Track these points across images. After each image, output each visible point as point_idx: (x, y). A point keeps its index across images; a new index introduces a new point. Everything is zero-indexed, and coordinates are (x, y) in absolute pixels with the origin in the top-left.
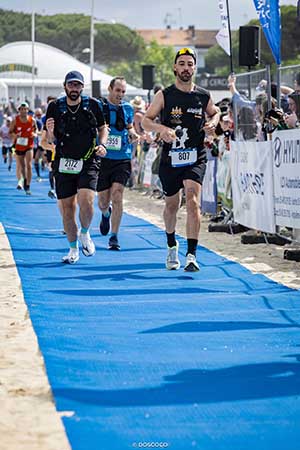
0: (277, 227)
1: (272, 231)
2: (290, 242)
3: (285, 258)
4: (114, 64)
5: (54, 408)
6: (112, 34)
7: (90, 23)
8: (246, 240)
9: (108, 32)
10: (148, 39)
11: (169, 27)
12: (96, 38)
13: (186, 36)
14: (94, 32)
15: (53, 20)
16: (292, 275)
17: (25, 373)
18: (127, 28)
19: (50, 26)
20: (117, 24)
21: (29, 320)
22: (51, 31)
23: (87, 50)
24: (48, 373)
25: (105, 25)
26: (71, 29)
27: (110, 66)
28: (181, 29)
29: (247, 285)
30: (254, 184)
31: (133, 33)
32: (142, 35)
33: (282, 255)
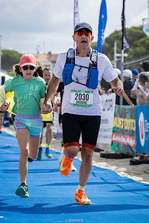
2: (103, 151)
3: (101, 157)
6: (10, 55)
9: (8, 55)
11: (38, 53)
13: (46, 57)
14: (1, 54)
16: (105, 163)
18: (17, 52)
20: (12, 51)
25: (7, 51)
28: (44, 54)
31: (21, 55)
33: (99, 156)
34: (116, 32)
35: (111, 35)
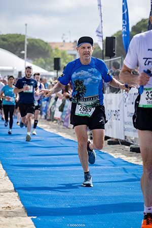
0: (126, 137)
1: (123, 138)
2: (132, 144)
3: (131, 151)
4: (36, 59)
5: (26, 215)
6: (35, 44)
7: (24, 38)
8: (110, 143)
9: (33, 43)
10: (54, 47)
11: (64, 41)
12: (28, 46)
13: (72, 45)
14: (26, 42)
15: (5, 37)
16: (135, 158)
17: (10, 200)
18: (43, 41)
19: (4, 39)
20: (38, 39)
21: (7, 177)
22: (5, 42)
23: (23, 52)
24: (21, 200)
25: (32, 40)
26: (15, 41)
27: (34, 61)
28: (70, 42)
29: (113, 163)
30: (115, 115)
31: (46, 43)
32: (51, 45)
33: (129, 150)
34: (143, 20)
35: (137, 24)
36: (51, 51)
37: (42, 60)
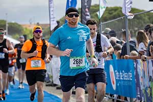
7: (6, 23)
9: (11, 26)
10: (24, 27)
11: (31, 23)
14: (7, 25)
18: (17, 24)
23: (5, 31)
25: (11, 23)
28: (35, 24)
31: (20, 25)
36: (23, 30)
37: (17, 36)
